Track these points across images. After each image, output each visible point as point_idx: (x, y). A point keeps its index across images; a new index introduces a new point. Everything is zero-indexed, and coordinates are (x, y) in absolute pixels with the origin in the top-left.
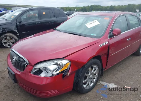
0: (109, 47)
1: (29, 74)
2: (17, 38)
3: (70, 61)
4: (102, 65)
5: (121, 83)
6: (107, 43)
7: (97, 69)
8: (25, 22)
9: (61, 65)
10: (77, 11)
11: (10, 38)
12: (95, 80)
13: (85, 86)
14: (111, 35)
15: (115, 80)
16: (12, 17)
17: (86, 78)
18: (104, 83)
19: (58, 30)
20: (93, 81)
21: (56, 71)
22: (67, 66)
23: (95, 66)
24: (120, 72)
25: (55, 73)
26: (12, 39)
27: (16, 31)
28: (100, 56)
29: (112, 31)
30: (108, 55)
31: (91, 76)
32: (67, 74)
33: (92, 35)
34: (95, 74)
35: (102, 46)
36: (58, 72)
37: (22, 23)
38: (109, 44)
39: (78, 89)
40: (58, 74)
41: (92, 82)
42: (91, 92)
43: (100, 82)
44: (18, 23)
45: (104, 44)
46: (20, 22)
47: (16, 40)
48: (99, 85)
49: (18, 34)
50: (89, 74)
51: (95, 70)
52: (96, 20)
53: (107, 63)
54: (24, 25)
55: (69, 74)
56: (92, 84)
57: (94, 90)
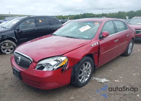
0: (99, 47)
1: (34, 69)
2: (15, 45)
3: (68, 57)
4: (94, 62)
5: (112, 78)
6: (97, 43)
7: (90, 66)
8: (23, 30)
9: (60, 61)
10: (70, 19)
11: (9, 45)
12: (89, 75)
13: (80, 80)
14: (101, 37)
15: (107, 76)
16: (11, 25)
17: (81, 72)
18: (97, 79)
19: (55, 35)
20: (88, 76)
21: (56, 66)
22: (65, 62)
23: (88, 63)
24: (111, 70)
25: (55, 67)
26: (11, 45)
27: (14, 38)
28: (92, 55)
29: (102, 34)
30: (99, 54)
31: (85, 72)
32: (66, 68)
33: (85, 37)
34: (89, 70)
35: (93, 45)
36: (58, 67)
37: (20, 31)
38: (99, 44)
39: (75, 83)
40: (58, 68)
41: (86, 77)
42: (86, 86)
43: (94, 78)
44: (16, 31)
45: (95, 44)
46: (18, 30)
47: (14, 46)
48: (93, 81)
49: (16, 41)
50: (84, 69)
51: (88, 66)
52: (87, 26)
53: (98, 60)
54: (22, 32)
55: (67, 68)
56: (87, 79)
57: (89, 84)
